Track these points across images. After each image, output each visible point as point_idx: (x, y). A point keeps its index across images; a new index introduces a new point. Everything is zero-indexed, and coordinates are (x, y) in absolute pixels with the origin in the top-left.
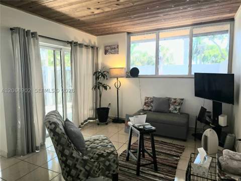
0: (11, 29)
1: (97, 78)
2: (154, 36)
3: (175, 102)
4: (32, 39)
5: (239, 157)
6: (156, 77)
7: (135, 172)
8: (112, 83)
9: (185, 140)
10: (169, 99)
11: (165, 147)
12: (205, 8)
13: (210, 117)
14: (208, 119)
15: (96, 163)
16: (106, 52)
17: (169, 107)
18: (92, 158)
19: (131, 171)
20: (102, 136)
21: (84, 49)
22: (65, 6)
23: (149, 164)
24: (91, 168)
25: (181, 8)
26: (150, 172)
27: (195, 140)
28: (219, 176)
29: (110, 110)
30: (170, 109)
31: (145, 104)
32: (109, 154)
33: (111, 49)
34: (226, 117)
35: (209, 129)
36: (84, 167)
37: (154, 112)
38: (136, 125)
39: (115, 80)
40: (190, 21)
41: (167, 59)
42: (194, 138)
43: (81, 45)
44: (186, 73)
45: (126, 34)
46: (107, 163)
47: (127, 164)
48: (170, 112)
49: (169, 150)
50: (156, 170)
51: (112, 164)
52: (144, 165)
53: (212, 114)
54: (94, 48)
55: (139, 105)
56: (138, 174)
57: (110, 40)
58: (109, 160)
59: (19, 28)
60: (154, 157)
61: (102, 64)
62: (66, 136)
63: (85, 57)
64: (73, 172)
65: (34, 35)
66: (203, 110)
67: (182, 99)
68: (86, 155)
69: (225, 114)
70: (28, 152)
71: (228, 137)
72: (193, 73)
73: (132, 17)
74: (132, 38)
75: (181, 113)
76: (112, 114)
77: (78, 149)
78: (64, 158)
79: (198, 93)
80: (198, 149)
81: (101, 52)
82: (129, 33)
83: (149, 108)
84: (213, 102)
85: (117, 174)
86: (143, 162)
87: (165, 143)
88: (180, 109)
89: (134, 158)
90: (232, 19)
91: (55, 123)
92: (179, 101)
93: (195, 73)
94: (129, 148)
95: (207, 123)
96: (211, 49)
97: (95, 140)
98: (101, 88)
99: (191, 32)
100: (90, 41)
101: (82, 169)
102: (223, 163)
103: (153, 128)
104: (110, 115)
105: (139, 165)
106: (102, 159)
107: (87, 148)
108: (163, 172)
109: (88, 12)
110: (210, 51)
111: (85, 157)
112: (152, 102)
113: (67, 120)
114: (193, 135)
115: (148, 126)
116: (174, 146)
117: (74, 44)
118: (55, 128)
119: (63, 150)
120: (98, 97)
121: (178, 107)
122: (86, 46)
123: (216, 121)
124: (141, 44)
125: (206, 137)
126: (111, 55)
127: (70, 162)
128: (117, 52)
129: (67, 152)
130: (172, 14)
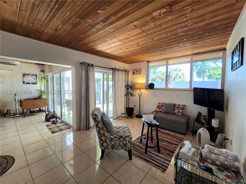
0: (81, 63)
1: (128, 89)
2: (165, 62)
3: (179, 107)
4: (91, 68)
5: (217, 152)
6: (166, 89)
7: (144, 151)
8: (137, 92)
9: (184, 134)
10: (174, 105)
11: (169, 137)
12: (200, 43)
13: (205, 119)
14: (203, 121)
15: (118, 141)
16: (133, 73)
17: (174, 110)
18: (116, 138)
19: (142, 150)
20: (125, 125)
21: (120, 72)
22: (108, 49)
23: (155, 147)
24: (115, 144)
25: (181, 44)
26: (155, 153)
27: (193, 135)
28: (198, 163)
29: (134, 110)
30: (175, 112)
31: (158, 107)
32: (126, 137)
33: (136, 72)
34: (218, 120)
35: (202, 129)
36: (111, 142)
37: (164, 112)
38: (146, 121)
39: (138, 91)
40: (190, 52)
41: (180, 77)
42: (192, 133)
43: (118, 70)
44: (188, 87)
45: (146, 62)
46: (125, 142)
47: (140, 145)
48: (175, 114)
49: (171, 140)
50: (159, 151)
51: (128, 143)
52: (151, 147)
53: (207, 117)
54: (126, 71)
55: (154, 107)
56: (146, 152)
57: (136, 66)
58: (126, 141)
59: (85, 63)
60: (158, 143)
61: (131, 80)
62: (101, 123)
63: (121, 76)
64: (105, 144)
65: (92, 65)
66: (200, 114)
67: (184, 106)
68: (113, 135)
69: (217, 118)
70: (86, 129)
71: (219, 136)
72: (192, 88)
73: (149, 52)
74: (150, 65)
75: (183, 115)
76: (136, 112)
77: (108, 131)
78: (100, 136)
79: (196, 102)
80: (185, 142)
81: (131, 73)
82: (148, 61)
83: (161, 110)
84: (208, 109)
85: (131, 150)
86: (149, 144)
87: (169, 135)
88: (182, 112)
89: (144, 141)
90: (225, 49)
91: (96, 115)
92: (181, 106)
93: (194, 88)
94: (142, 135)
95: (203, 124)
96: (216, 69)
97: (120, 127)
98: (129, 95)
99: (192, 59)
100: (124, 67)
101: (110, 143)
102: (204, 154)
103: (158, 124)
104: (134, 112)
105: (147, 146)
106: (122, 139)
107: (114, 132)
108: (163, 154)
109: (122, 51)
110: (215, 71)
111: (112, 137)
112: (162, 106)
113: (104, 114)
114: (192, 131)
115: (155, 122)
116: (175, 137)
117: (114, 69)
118: (96, 117)
119: (100, 130)
120: (128, 101)
121: (181, 111)
122: (122, 70)
123: (209, 123)
124: (161, 67)
125: (200, 134)
126: (136, 75)
127: (103, 138)
128: (140, 74)
129: (101, 132)
130: (176, 49)
